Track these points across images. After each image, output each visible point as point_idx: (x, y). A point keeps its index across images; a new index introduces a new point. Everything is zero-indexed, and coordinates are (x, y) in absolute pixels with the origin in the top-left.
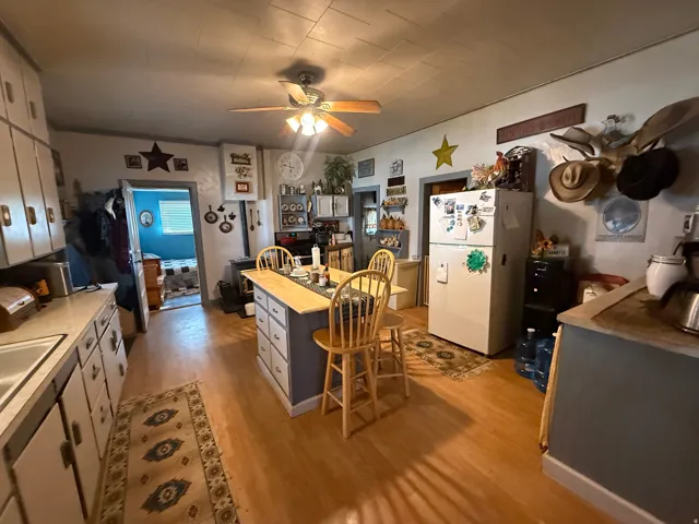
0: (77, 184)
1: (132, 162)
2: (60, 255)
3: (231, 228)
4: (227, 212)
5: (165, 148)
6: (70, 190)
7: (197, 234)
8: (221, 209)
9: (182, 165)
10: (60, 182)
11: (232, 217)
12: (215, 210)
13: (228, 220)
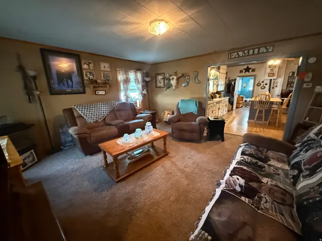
0: (229, 78)
1: (241, 72)
2: (223, 91)
3: (265, 87)
4: (264, 83)
5: (250, 66)
6: (227, 79)
7: (253, 90)
8: (263, 82)
9: (253, 70)
10: (226, 78)
11: (266, 84)
12: (260, 82)
13: (264, 85)
